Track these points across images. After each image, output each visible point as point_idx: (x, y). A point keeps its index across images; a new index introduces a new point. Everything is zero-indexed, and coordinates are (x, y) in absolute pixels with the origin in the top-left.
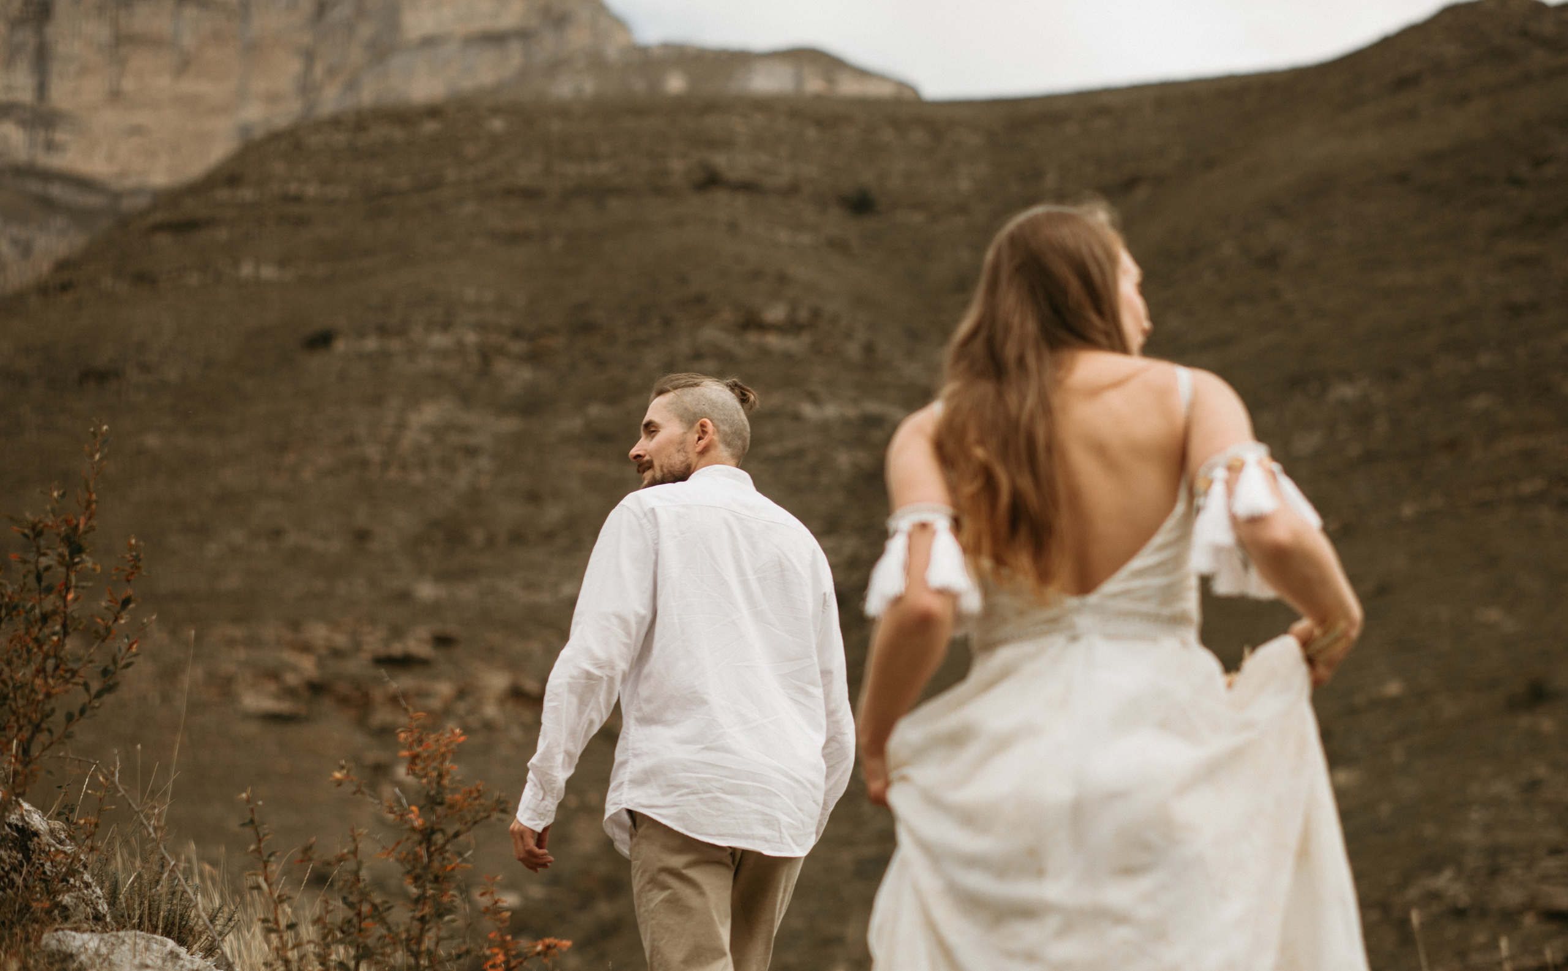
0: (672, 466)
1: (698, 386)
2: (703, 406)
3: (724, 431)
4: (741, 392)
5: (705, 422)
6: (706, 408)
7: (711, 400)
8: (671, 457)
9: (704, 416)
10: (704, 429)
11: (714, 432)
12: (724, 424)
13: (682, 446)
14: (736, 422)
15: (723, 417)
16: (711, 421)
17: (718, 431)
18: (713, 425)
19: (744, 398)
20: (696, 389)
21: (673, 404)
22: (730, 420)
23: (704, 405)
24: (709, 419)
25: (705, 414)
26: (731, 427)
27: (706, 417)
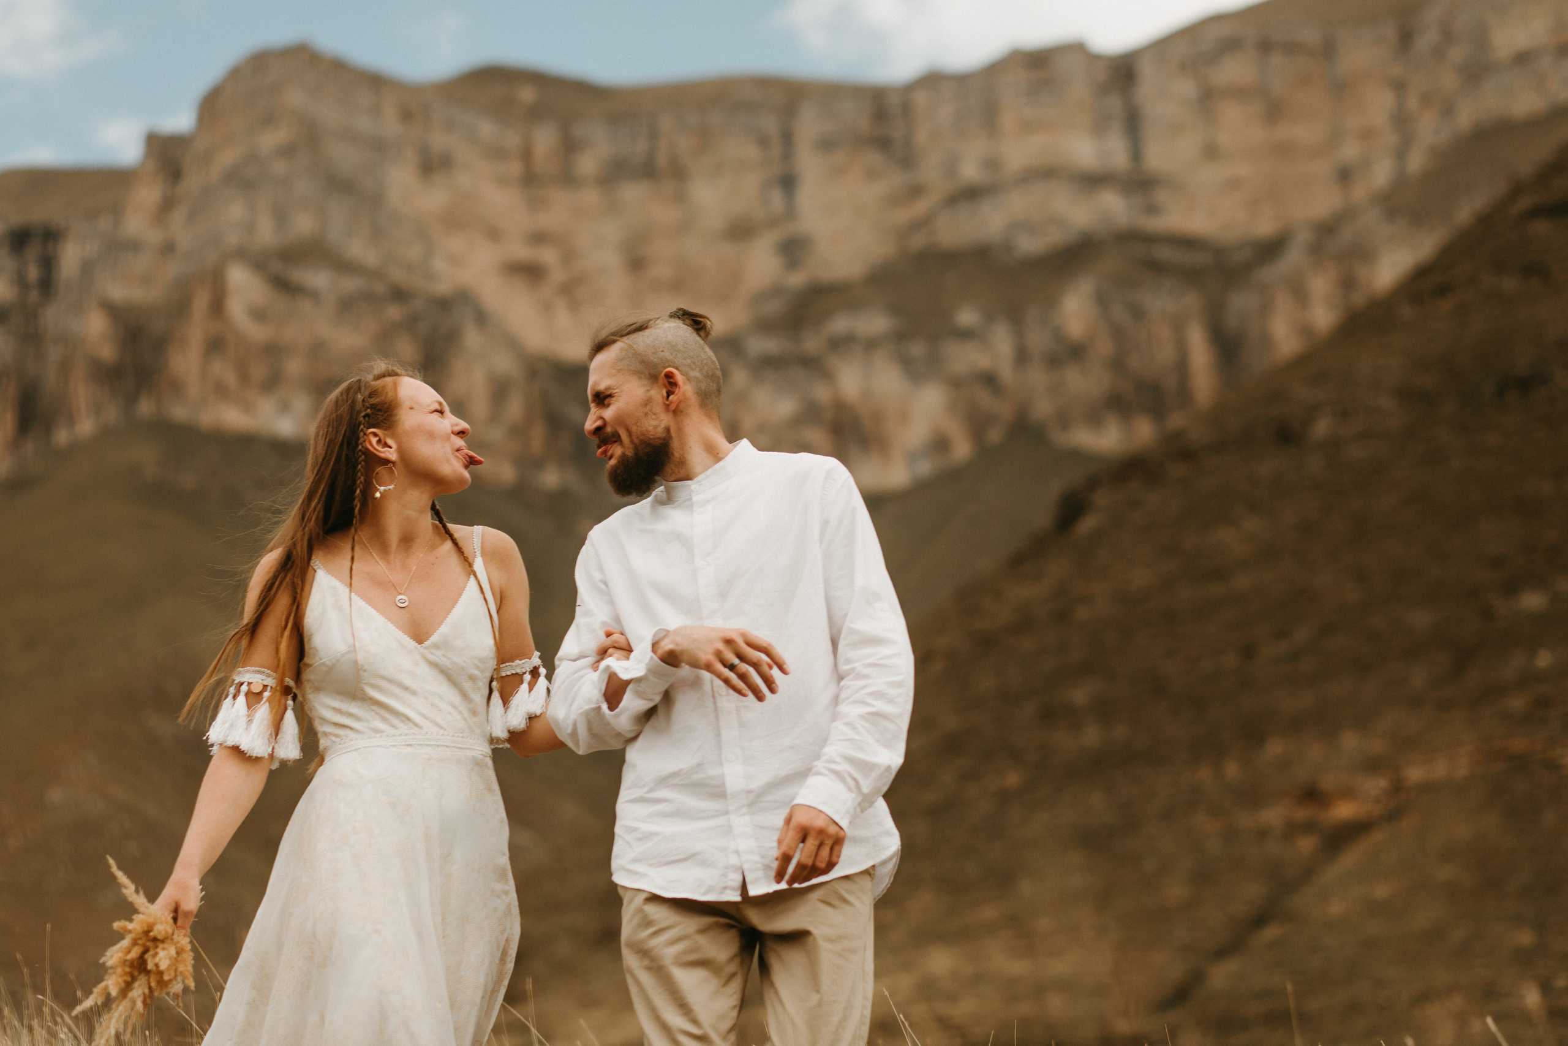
0: (644, 435)
1: (646, 328)
2: (662, 353)
3: (695, 377)
4: (693, 320)
5: (672, 373)
6: (667, 354)
7: (669, 343)
8: (639, 424)
9: (667, 365)
10: (671, 380)
11: (684, 383)
12: (692, 369)
13: (649, 407)
14: (705, 361)
15: (689, 361)
16: (677, 368)
17: (689, 380)
18: (681, 374)
19: (700, 326)
20: (646, 333)
21: (622, 359)
22: (698, 361)
23: (662, 351)
24: (673, 367)
25: (668, 361)
26: (701, 370)
27: (670, 366)
